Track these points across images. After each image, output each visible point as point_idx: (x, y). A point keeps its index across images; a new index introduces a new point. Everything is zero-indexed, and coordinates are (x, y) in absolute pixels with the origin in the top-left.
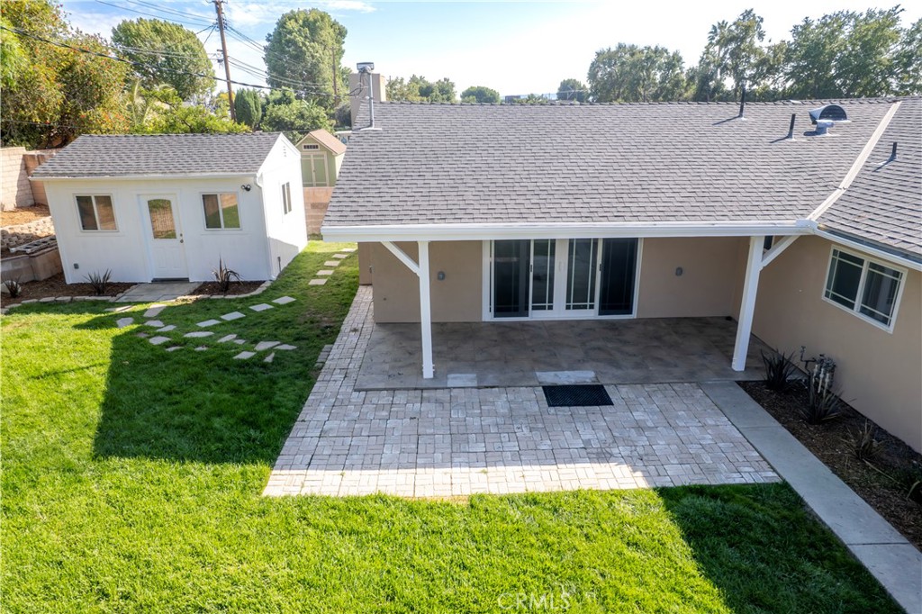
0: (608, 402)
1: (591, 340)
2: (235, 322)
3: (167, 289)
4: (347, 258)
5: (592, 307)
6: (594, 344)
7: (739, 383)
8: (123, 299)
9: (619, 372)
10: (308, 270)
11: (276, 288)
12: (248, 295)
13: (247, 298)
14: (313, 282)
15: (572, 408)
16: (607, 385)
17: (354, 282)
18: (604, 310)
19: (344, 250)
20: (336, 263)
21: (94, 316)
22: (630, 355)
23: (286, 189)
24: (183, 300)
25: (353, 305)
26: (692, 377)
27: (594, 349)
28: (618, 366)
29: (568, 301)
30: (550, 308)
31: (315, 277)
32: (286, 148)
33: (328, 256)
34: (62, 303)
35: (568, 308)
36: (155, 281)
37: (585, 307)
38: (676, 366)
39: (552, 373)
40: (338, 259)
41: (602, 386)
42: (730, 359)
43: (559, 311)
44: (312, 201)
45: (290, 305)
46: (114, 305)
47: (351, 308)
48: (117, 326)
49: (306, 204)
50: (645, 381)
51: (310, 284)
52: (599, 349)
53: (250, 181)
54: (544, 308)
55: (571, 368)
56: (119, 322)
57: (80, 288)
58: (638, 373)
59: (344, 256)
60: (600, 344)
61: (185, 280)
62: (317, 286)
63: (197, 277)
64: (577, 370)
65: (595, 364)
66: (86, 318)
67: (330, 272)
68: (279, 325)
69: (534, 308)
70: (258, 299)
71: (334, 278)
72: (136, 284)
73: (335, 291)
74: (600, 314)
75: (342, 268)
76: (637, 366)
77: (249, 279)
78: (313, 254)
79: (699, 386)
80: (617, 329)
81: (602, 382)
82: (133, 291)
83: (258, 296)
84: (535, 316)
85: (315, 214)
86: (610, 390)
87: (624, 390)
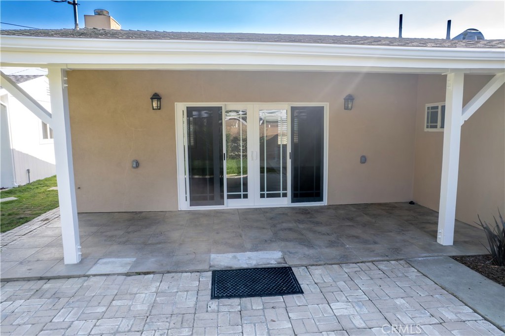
0: (296, 289)
1: (283, 222)
5: (285, 195)
6: (285, 225)
7: (455, 258)
9: (311, 252)
15: (244, 299)
16: (296, 266)
18: (296, 197)
28: (310, 245)
29: (262, 189)
30: (246, 196)
35: (262, 196)
37: (278, 196)
39: (230, 255)
41: (290, 268)
43: (254, 200)
50: (343, 260)
52: (290, 229)
54: (239, 197)
55: (255, 249)
58: (333, 252)
60: (290, 225)
64: (261, 250)
65: (283, 244)
69: (229, 197)
74: (293, 201)
76: (331, 244)
79: (409, 263)
81: (290, 262)
86: (299, 273)
87: (317, 272)
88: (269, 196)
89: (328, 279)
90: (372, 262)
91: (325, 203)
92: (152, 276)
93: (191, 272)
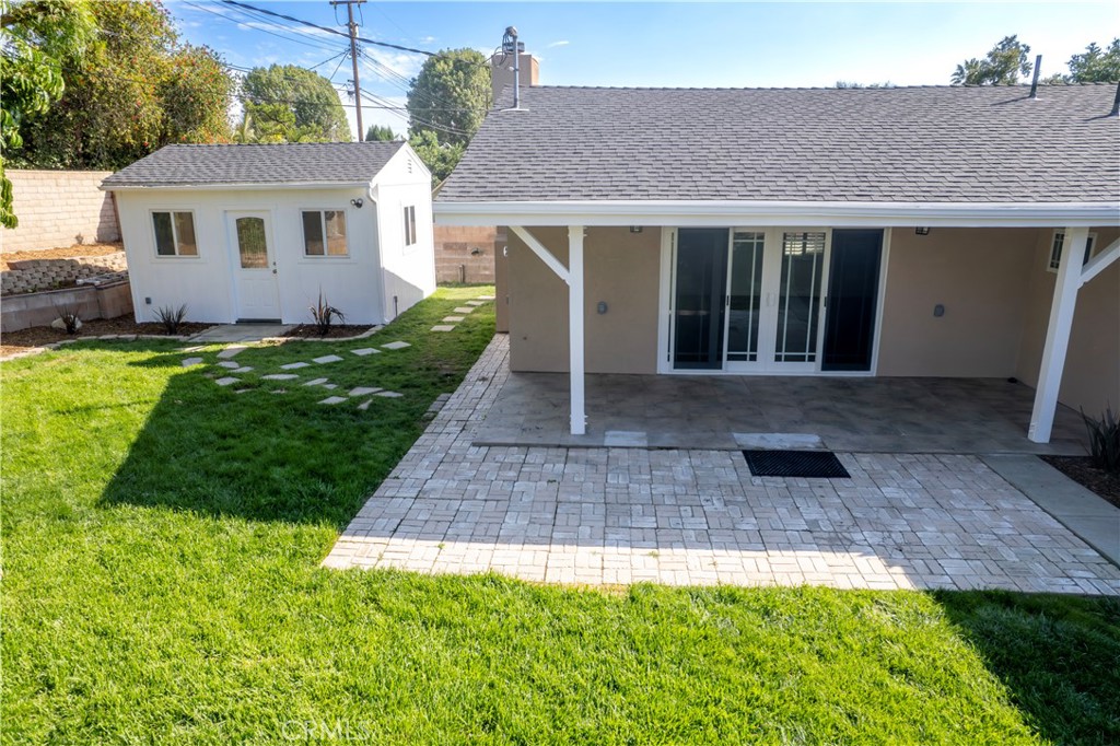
0: (842, 473)
1: (813, 399)
2: (328, 366)
3: (253, 330)
4: (483, 305)
5: (812, 359)
6: (816, 403)
7: (1044, 458)
8: (197, 340)
9: (856, 438)
10: (432, 315)
11: (388, 333)
12: (351, 338)
13: (349, 342)
14: (436, 328)
15: (787, 479)
16: (841, 452)
17: (490, 329)
18: (828, 364)
19: (481, 297)
20: (469, 310)
21: (157, 354)
22: (872, 418)
23: (410, 214)
24: (270, 342)
25: (485, 352)
26: (966, 447)
27: (818, 409)
28: (854, 431)
29: (779, 349)
30: (753, 358)
31: (440, 323)
32: (412, 163)
33: (462, 303)
34: (126, 341)
35: (778, 359)
36: (240, 322)
37: (802, 359)
38: (941, 433)
40: (474, 306)
41: (832, 454)
42: (1025, 428)
43: (765, 363)
44: (444, 240)
45: (402, 350)
46: (185, 345)
47: (482, 356)
48: (181, 365)
49: (436, 244)
50: (896, 450)
51: (433, 330)
52: (825, 409)
53: (360, 194)
54: (743, 358)
55: (783, 430)
56: (184, 362)
57: (149, 327)
58: (884, 440)
59: (480, 303)
60: (826, 403)
61: (277, 322)
62: (441, 332)
63: (290, 320)
64: (792, 432)
65: (819, 427)
66: (148, 355)
67: (460, 319)
68: (384, 371)
69: (730, 358)
70: (364, 343)
71: (463, 324)
72: (217, 325)
73: (463, 337)
74: (824, 368)
75: (475, 315)
76: (882, 431)
77: (356, 323)
78: (441, 300)
79: (980, 458)
80: (849, 387)
81: (831, 447)
82: (212, 331)
83: (364, 340)
84: (732, 369)
85: (447, 256)
86: (843, 459)
87: (865, 460)
88: (788, 359)
89: (878, 467)
90: (933, 454)
91: (873, 372)
92: (676, 451)
93: (719, 451)
